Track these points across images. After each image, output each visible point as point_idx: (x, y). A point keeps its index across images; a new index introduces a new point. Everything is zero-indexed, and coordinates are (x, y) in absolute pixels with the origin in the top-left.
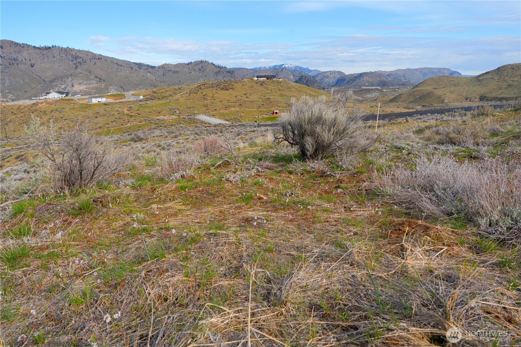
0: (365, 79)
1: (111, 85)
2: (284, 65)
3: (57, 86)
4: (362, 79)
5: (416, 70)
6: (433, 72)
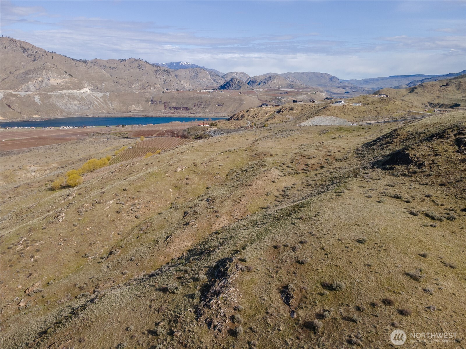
0: (275, 81)
1: (83, 80)
2: (181, 62)
3: (34, 79)
4: (273, 82)
5: (302, 73)
6: (317, 77)
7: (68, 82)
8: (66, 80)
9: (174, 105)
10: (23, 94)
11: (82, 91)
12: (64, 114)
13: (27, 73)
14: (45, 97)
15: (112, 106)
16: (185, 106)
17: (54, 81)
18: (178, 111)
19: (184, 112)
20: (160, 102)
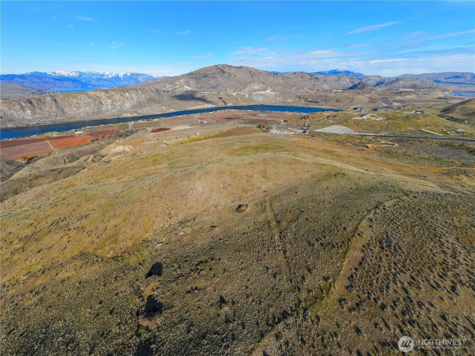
0: (401, 82)
4: (398, 83)
7: (262, 88)
8: (261, 86)
9: (310, 100)
10: (242, 94)
11: (266, 92)
12: (256, 103)
13: (246, 84)
14: (250, 94)
15: (278, 99)
16: (316, 101)
17: (256, 87)
18: (312, 103)
19: (315, 104)
20: (303, 98)
